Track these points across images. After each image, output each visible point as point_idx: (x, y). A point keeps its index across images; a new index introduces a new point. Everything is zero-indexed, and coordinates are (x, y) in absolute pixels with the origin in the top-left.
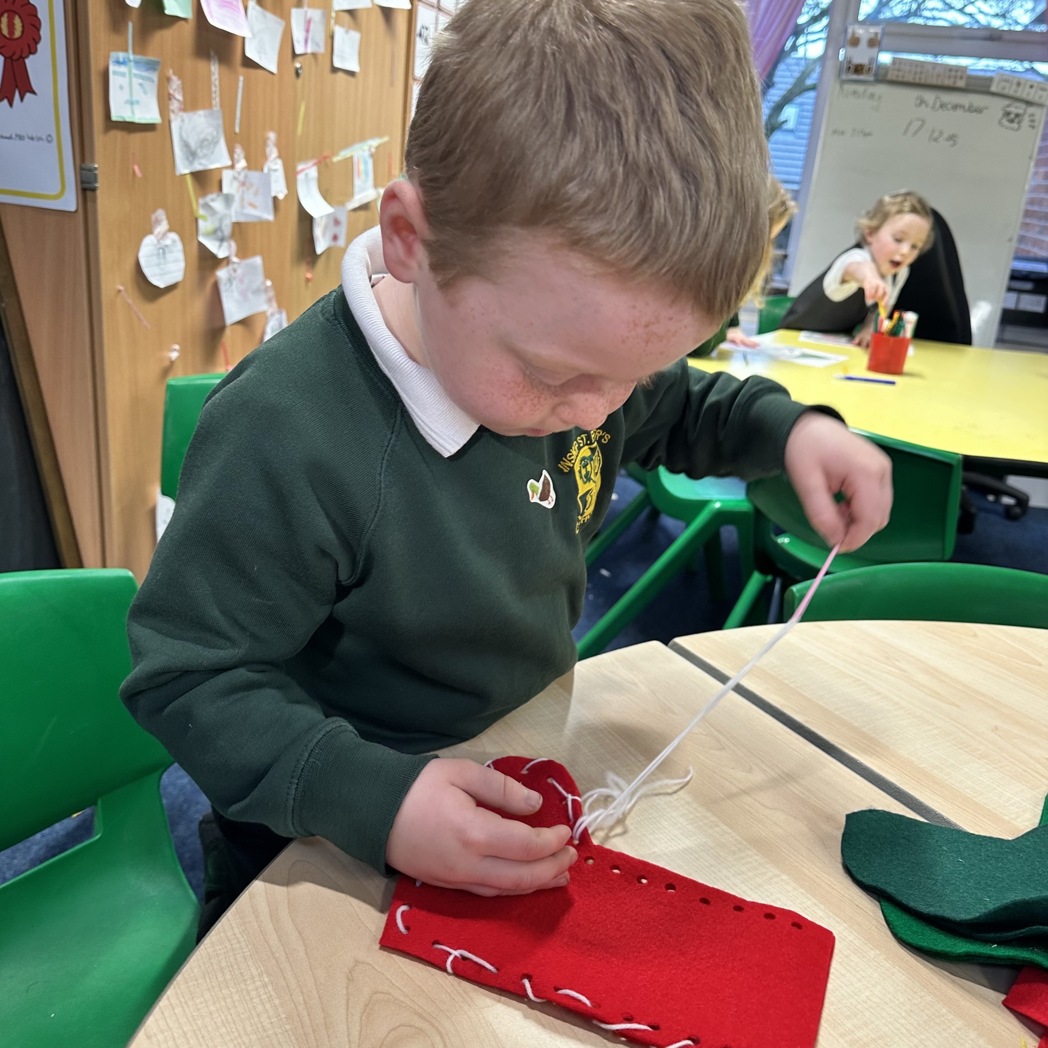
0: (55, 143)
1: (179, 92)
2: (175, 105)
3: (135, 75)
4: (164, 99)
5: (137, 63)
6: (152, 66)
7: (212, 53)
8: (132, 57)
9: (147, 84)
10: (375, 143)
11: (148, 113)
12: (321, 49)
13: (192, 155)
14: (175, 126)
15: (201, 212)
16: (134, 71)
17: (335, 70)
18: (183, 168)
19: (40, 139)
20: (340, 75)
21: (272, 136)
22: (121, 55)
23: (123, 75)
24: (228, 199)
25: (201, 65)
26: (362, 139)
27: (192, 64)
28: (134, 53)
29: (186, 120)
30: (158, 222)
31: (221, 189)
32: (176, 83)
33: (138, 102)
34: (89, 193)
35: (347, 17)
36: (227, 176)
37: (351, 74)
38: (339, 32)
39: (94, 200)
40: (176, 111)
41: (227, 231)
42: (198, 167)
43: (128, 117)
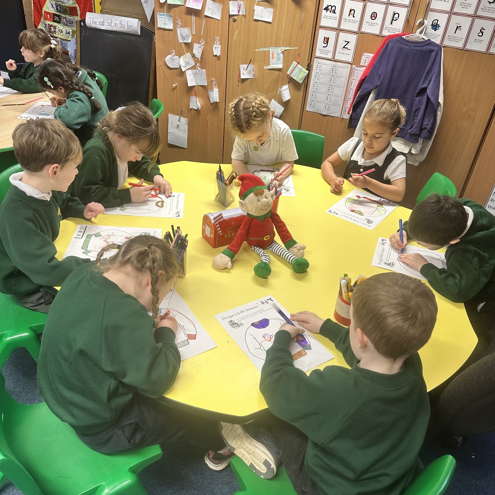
1: (180, 23)
3: (166, 18)
4: (175, 25)
5: (167, 15)
6: (171, 16)
7: (192, 14)
8: (165, 14)
9: (170, 20)
11: (170, 26)
12: (244, 14)
13: (184, 38)
14: (179, 31)
16: (166, 17)
18: (181, 41)
21: (218, 38)
22: (162, 14)
23: (163, 18)
25: (189, 17)
27: (184, 16)
28: (166, 13)
29: (182, 30)
30: (173, 52)
33: (167, 24)
35: (265, 3)
40: (179, 27)
42: (185, 41)
43: (163, 27)
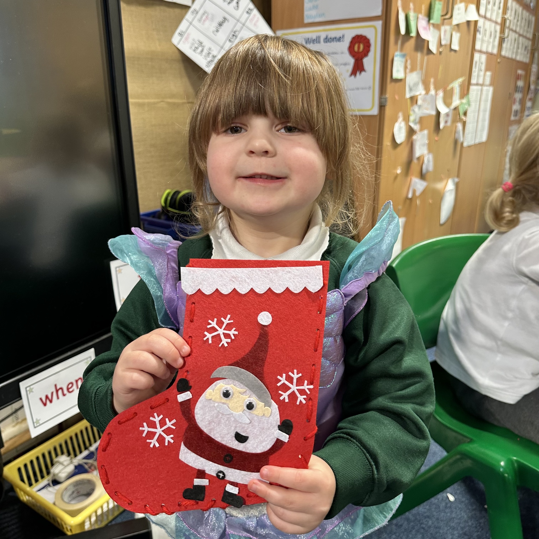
0: (371, 90)
1: (410, 65)
2: (408, 71)
4: (405, 69)
5: (400, 55)
6: (404, 56)
7: (419, 49)
9: (402, 63)
10: (460, 80)
12: (449, 43)
13: (411, 90)
14: (407, 79)
15: (411, 113)
16: (399, 59)
17: (451, 50)
18: (408, 96)
19: (366, 88)
20: (453, 53)
21: (432, 80)
22: (396, 53)
23: (397, 61)
24: (420, 107)
25: (416, 54)
26: (457, 78)
27: (413, 54)
28: (400, 52)
29: (410, 76)
30: (399, 117)
31: (417, 103)
32: (409, 62)
33: (399, 71)
34: (383, 108)
35: (456, 27)
36: (419, 98)
37: (455, 51)
38: (454, 33)
39: (384, 110)
40: (408, 73)
41: (418, 120)
42: (412, 94)
43: (397, 77)
